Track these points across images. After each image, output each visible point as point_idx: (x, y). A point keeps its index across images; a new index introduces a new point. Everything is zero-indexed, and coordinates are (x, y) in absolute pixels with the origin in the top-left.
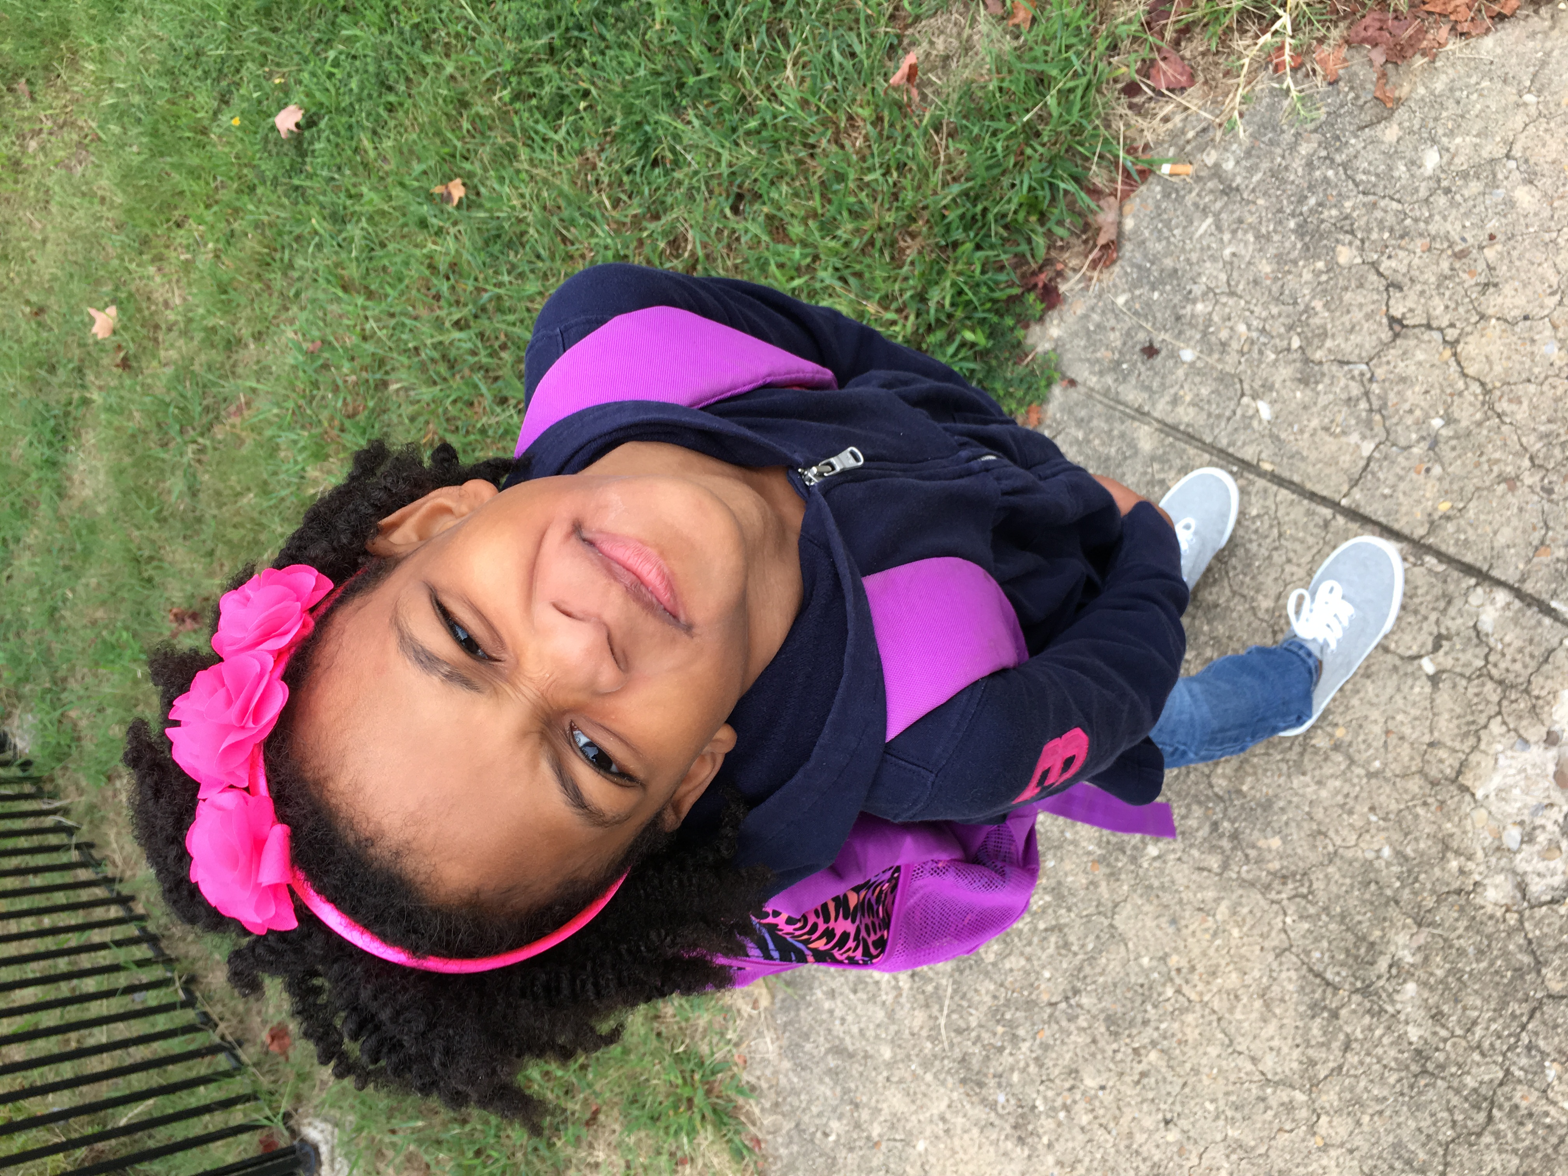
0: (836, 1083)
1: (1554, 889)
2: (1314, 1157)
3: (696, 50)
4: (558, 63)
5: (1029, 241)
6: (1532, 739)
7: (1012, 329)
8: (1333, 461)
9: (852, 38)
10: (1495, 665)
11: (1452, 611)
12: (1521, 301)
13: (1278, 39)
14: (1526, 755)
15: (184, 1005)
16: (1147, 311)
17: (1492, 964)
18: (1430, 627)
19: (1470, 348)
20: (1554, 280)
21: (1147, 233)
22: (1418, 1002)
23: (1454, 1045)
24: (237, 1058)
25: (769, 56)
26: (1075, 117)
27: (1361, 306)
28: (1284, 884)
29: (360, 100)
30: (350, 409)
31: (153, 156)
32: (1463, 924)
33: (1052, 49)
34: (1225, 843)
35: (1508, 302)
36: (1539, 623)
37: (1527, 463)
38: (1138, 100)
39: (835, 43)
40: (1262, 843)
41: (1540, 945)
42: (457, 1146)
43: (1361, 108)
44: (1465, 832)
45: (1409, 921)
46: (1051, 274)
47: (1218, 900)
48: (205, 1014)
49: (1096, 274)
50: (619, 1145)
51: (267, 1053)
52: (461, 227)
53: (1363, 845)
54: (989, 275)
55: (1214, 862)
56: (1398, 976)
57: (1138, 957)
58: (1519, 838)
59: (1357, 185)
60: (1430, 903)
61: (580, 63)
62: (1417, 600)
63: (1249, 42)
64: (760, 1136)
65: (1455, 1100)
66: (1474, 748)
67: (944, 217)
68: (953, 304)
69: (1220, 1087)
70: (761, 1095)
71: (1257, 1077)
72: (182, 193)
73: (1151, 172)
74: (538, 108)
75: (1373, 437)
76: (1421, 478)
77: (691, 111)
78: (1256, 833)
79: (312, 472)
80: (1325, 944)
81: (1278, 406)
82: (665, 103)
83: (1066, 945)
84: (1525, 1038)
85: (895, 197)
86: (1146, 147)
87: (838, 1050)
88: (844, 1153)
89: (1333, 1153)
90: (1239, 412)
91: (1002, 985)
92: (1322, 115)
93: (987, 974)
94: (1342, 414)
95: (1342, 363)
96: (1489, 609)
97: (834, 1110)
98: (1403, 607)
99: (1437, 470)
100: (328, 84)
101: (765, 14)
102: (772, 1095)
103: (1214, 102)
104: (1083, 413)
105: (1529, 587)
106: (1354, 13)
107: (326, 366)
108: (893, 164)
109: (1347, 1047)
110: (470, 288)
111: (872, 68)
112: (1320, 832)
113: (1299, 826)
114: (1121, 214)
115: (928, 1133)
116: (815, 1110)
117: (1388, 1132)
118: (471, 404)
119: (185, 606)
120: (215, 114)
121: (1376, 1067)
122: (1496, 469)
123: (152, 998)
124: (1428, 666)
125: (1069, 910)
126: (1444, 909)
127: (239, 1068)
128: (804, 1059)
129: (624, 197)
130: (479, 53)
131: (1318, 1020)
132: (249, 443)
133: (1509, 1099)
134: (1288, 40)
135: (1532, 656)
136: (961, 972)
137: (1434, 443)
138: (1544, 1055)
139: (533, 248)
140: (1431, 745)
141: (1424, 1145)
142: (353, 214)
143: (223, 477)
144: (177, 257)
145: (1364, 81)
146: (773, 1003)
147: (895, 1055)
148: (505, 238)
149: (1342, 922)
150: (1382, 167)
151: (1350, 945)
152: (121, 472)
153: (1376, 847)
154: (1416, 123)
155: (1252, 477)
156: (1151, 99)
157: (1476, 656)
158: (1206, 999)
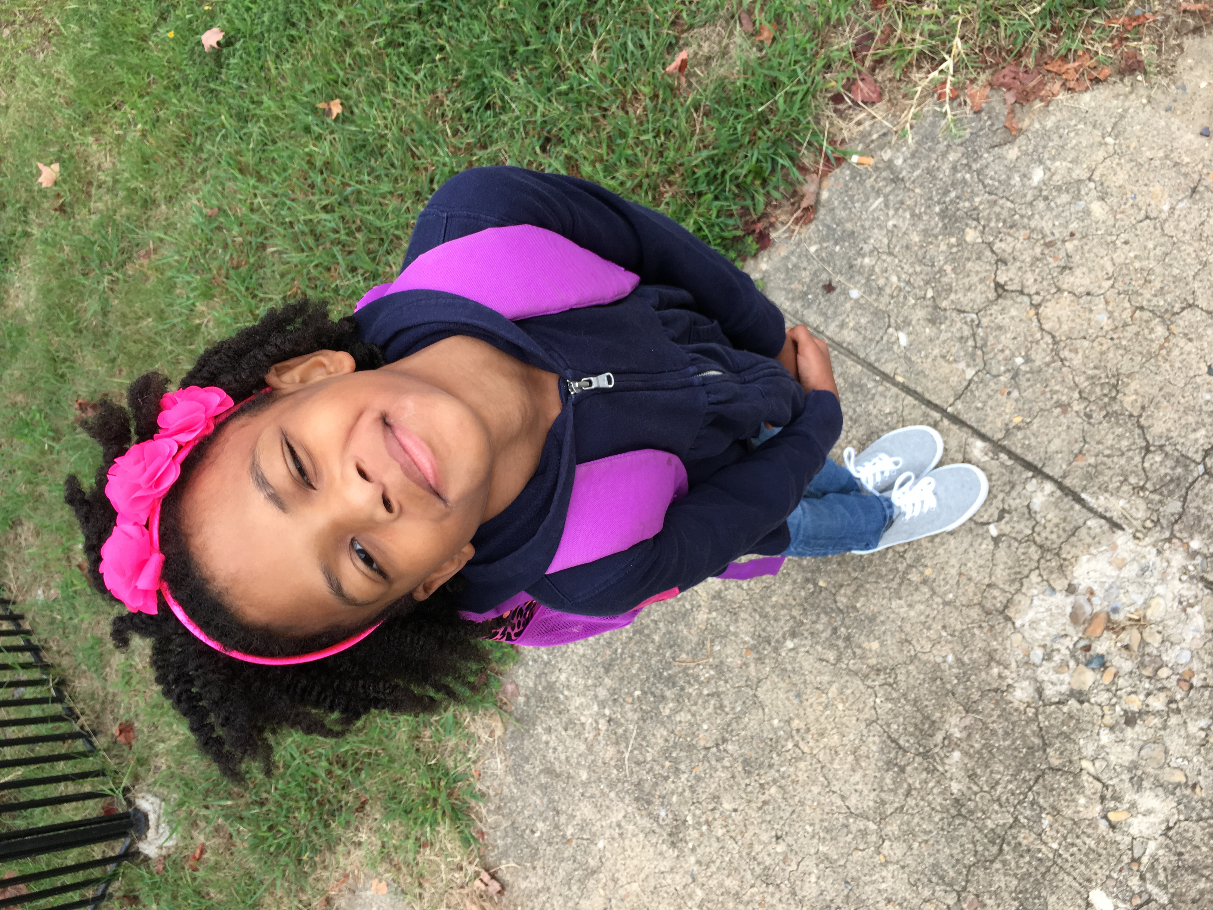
0: (544, 795)
1: (1061, 694)
2: (877, 870)
3: (528, 27)
4: (423, 23)
5: (753, 198)
6: (1058, 588)
8: (945, 380)
9: (643, 34)
10: (1039, 534)
11: (1014, 494)
12: (1086, 281)
13: (943, 76)
14: (1053, 599)
15: (55, 700)
16: (830, 259)
17: (1014, 742)
18: (998, 503)
19: (1047, 311)
20: (1110, 269)
21: (836, 203)
22: (960, 765)
23: (982, 797)
24: (91, 743)
25: (581, 39)
26: (795, 113)
27: (977, 272)
28: (878, 675)
29: (269, 31)
30: (235, 262)
31: (102, 53)
32: (997, 713)
33: (784, 62)
34: (841, 643)
35: (1078, 282)
36: (1072, 508)
37: (1076, 395)
38: (841, 107)
39: (630, 36)
40: (866, 645)
41: (1048, 732)
42: (255, 821)
43: (994, 133)
44: (1005, 649)
45: (960, 708)
46: (766, 224)
47: (830, 683)
48: (70, 710)
49: (797, 228)
50: (379, 829)
51: (115, 742)
52: (336, 136)
53: (935, 652)
54: (722, 219)
55: (831, 656)
56: (948, 746)
57: (771, 718)
58: (1041, 656)
59: (985, 187)
60: (976, 696)
61: (440, 25)
63: (922, 75)
64: (484, 830)
65: (978, 836)
66: (1018, 591)
67: (694, 173)
69: (817, 816)
70: (489, 800)
71: (844, 810)
72: (122, 83)
73: (844, 159)
74: (405, 54)
75: (975, 366)
76: (1004, 399)
77: (519, 72)
78: (863, 637)
79: (200, 307)
80: (901, 719)
81: (912, 337)
82: (500, 64)
83: (722, 707)
84: (1030, 796)
85: (661, 154)
87: (549, 771)
88: (545, 845)
89: (891, 868)
90: (885, 338)
91: (672, 732)
92: (967, 133)
93: (663, 723)
94: (955, 348)
95: (960, 311)
97: (541, 815)
99: (1015, 394)
100: (246, 16)
101: (581, 8)
102: (497, 801)
103: (894, 115)
105: (1068, 482)
106: (998, 64)
107: (219, 228)
108: (662, 130)
109: (908, 794)
110: (338, 182)
111: (655, 58)
113: (893, 635)
114: (820, 187)
115: (607, 835)
116: (527, 813)
117: (930, 855)
118: (328, 269)
119: (88, 399)
120: (155, 26)
121: (927, 809)
122: (1055, 397)
123: (28, 693)
124: (993, 530)
125: (726, 682)
126: (985, 702)
127: (93, 751)
128: (523, 776)
129: (462, 129)
130: (364, 7)
131: (891, 773)
132: (153, 279)
133: (1015, 838)
134: (950, 78)
135: (1064, 530)
136: (644, 721)
137: (1016, 374)
138: (1042, 809)
139: (389, 159)
140: (989, 586)
141: (953, 866)
142: (253, 116)
143: (130, 303)
144: (111, 131)
145: (998, 114)
146: (505, 734)
147: (590, 777)
148: (369, 149)
149: (914, 705)
150: (1004, 177)
151: (919, 722)
152: (50, 291)
153: (944, 654)
154: (1031, 149)
155: (888, 385)
156: (850, 107)
157: (1027, 527)
158: (815, 752)
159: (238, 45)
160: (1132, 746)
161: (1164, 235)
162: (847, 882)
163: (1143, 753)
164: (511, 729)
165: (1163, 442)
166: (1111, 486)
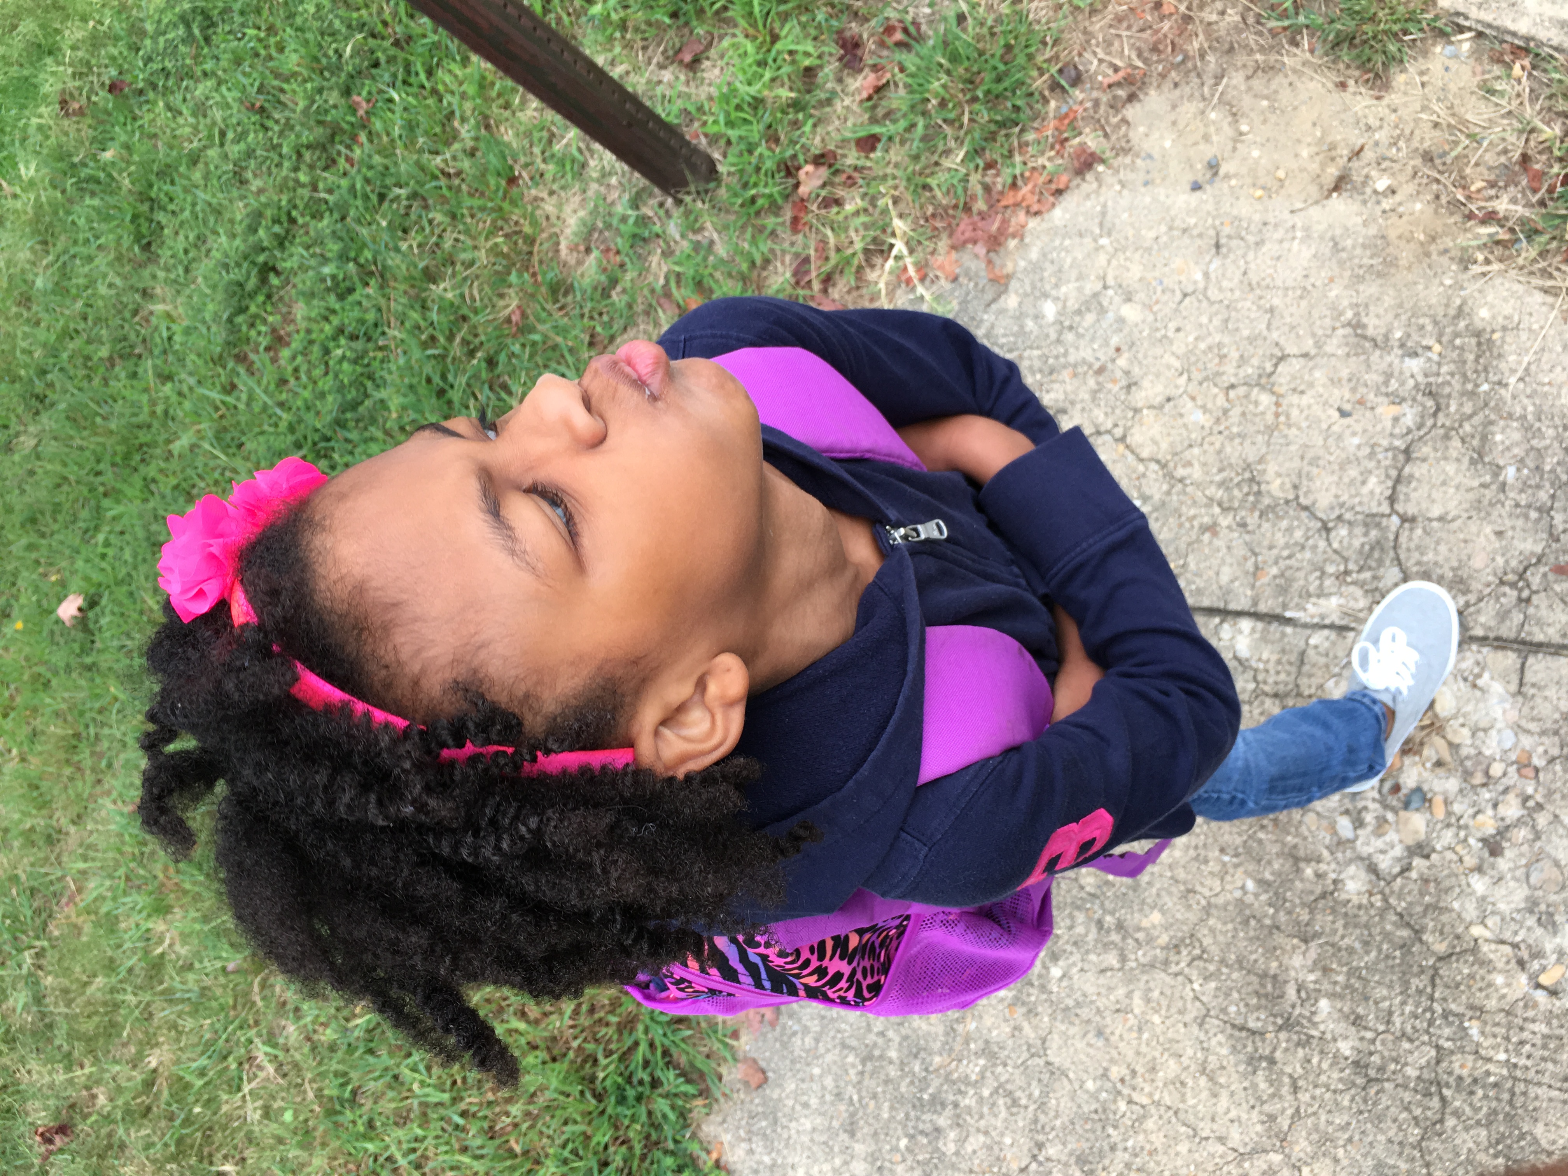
1: (1399, 860)
12: (1159, 388)
13: (900, 261)
17: (1380, 951)
19: (1136, 437)
20: (1177, 364)
22: (1335, 1015)
23: (1383, 1043)
28: (1179, 953)
32: (1340, 924)
34: (1115, 937)
35: (1150, 393)
36: (1283, 635)
37: (1217, 510)
40: (1145, 923)
41: (1411, 915)
43: (983, 291)
44: (1305, 839)
45: (1296, 941)
47: (1129, 995)
53: (1228, 887)
55: (1112, 959)
56: (1308, 998)
57: (1082, 1083)
58: (1351, 826)
60: (1305, 917)
63: (878, 271)
65: (1407, 1096)
71: (1231, 1156)
78: (1137, 916)
79: (157, 928)
80: (1235, 995)
83: (1015, 1102)
84: (1436, 1006)
93: (954, 1167)
96: (1240, 638)
100: (104, 565)
105: (1262, 608)
106: (950, 225)
112: (1189, 891)
113: (1170, 894)
117: (1365, 1156)
119: (51, 1122)
121: (1328, 1096)
125: (1005, 1065)
126: (1319, 917)
131: (1260, 1073)
132: (87, 928)
133: (1450, 1074)
134: (908, 260)
135: (1290, 663)
138: (1460, 1017)
141: (1400, 1154)
143: (67, 972)
145: (976, 271)
149: (1241, 968)
151: (1257, 987)
153: (1239, 884)
154: (1028, 289)
158: (1156, 1097)
159: (104, 601)
160: (1514, 878)
161: (1212, 303)
163: (1533, 880)
165: (1337, 512)
166: (1312, 589)
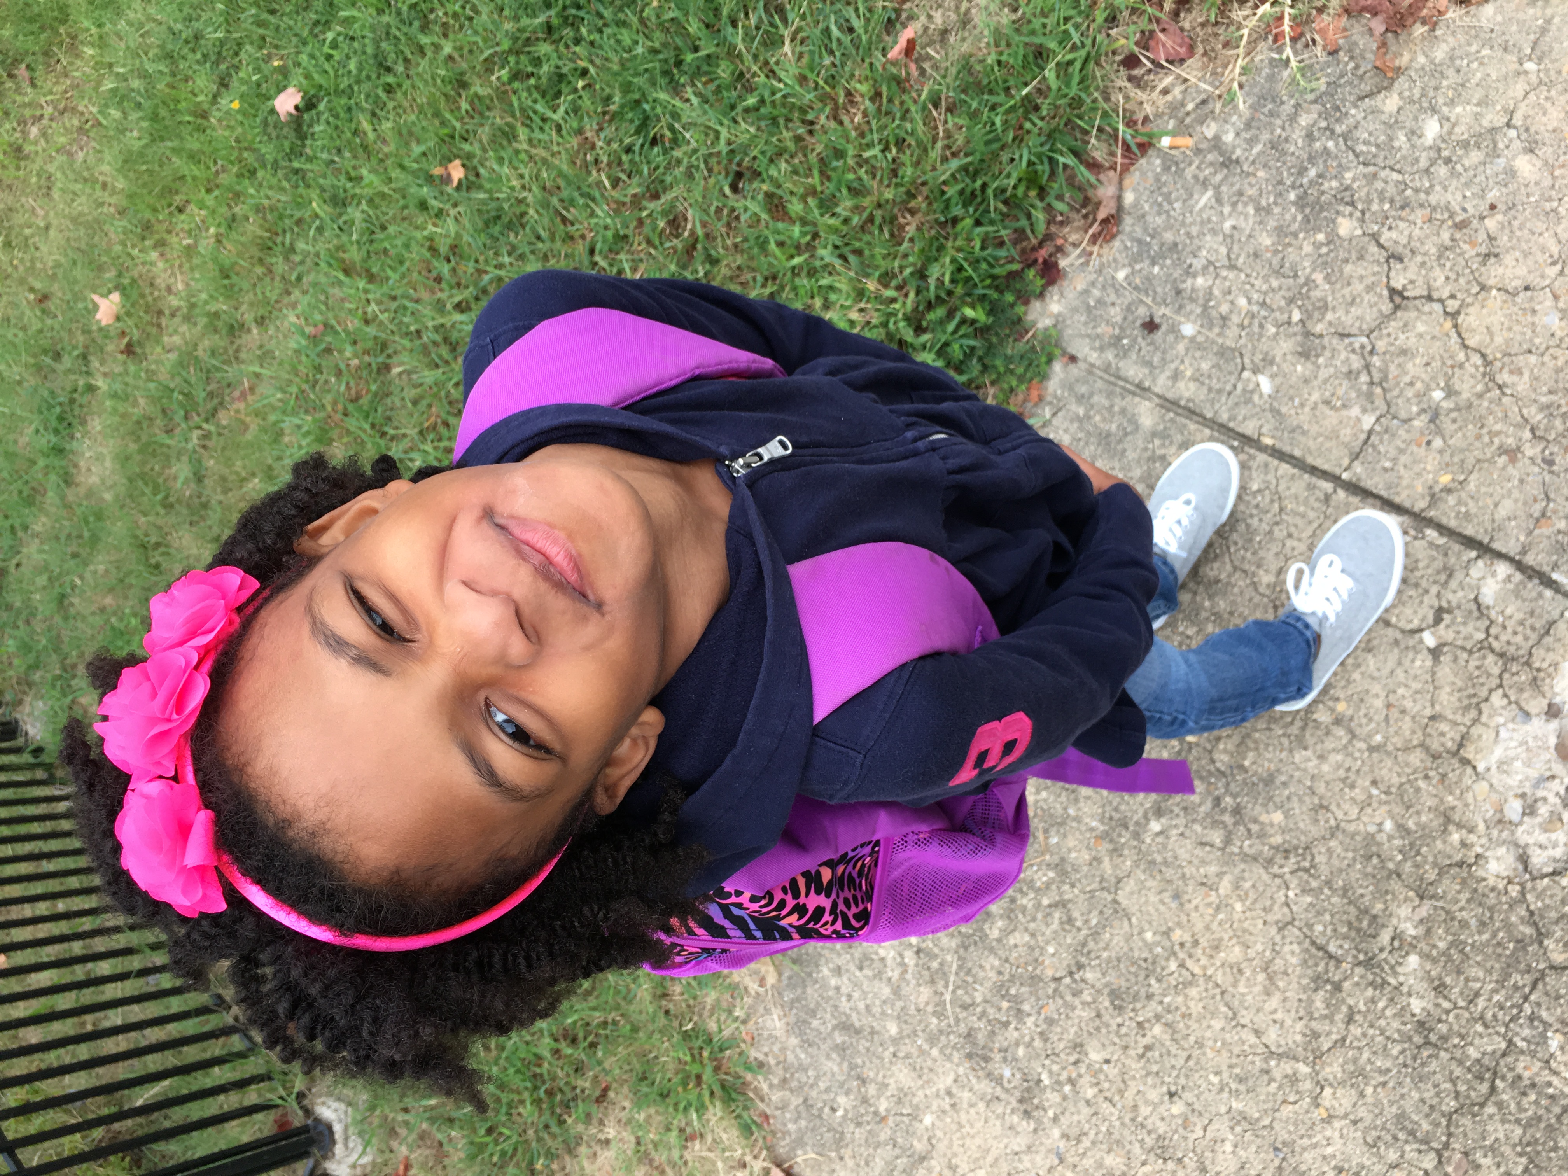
0: (843, 1058)
1: (1555, 860)
2: (1318, 1128)
3: (694, 27)
4: (556, 42)
5: (1029, 216)
6: (1534, 711)
7: (1012, 306)
8: (1334, 435)
9: (850, 12)
10: (1497, 638)
11: (1453, 584)
12: (1522, 271)
13: (1277, 9)
14: (1528, 728)
16: (1147, 286)
17: (1494, 935)
18: (1430, 600)
20: (1555, 250)
21: (1147, 207)
22: (1420, 974)
23: (1457, 1017)
25: (767, 32)
26: (1074, 91)
27: (1361, 278)
28: (1287, 858)
29: (358, 82)
30: (353, 393)
31: (153, 141)
32: (1464, 896)
33: (1051, 21)
34: (1227, 818)
35: (1509, 273)
36: (1540, 595)
37: (1528, 435)
38: (1137, 72)
39: (833, 18)
40: (1264, 818)
41: (1542, 917)
42: (468, 1124)
43: (1361, 78)
44: (1467, 805)
45: (1411, 894)
46: (1051, 249)
47: (1220, 875)
48: (219, 997)
49: (1096, 249)
50: (629, 1122)
52: (460, 209)
53: (1364, 819)
54: (989, 251)
55: (1217, 838)
56: (1400, 948)
57: (1142, 931)
58: (1520, 811)
59: (1357, 156)
60: (1432, 875)
61: (577, 41)
62: (1418, 574)
63: (1248, 12)
64: (769, 1112)
65: (1458, 1071)
66: (1475, 721)
67: (943, 193)
68: (952, 281)
69: (1223, 1060)
70: (770, 1071)
71: (1261, 1049)
72: (183, 177)
73: (1150, 145)
74: (537, 87)
75: (1374, 410)
76: (1422, 451)
77: (689, 89)
78: (1258, 808)
80: (1327, 917)
81: (1278, 380)
82: (663, 81)
83: (1070, 921)
84: (1528, 1009)
85: (894, 173)
86: (1146, 119)
87: (845, 1027)
88: (852, 1127)
89: (1337, 1124)
90: (1240, 387)
91: (1007, 960)
92: (1322, 85)
93: (992, 950)
94: (1343, 388)
95: (1343, 336)
96: (1490, 581)
97: (842, 1085)
98: (1404, 581)
99: (1438, 443)
100: (327, 66)
102: (780, 1071)
103: (1214, 73)
104: (1083, 389)
105: (1530, 560)
107: (328, 350)
108: (892, 140)
109: (1350, 1020)
110: (471, 270)
111: (870, 42)
112: (1322, 807)
113: (1301, 801)
114: (1121, 188)
115: (934, 1107)
116: (822, 1085)
117: (1391, 1103)
120: (215, 97)
121: (1380, 1039)
122: (1496, 441)
123: (166, 980)
124: (1429, 639)
125: (1073, 886)
126: (1446, 882)
127: (253, 1048)
128: (811, 1035)
129: (624, 177)
130: (476, 33)
131: (1321, 993)
132: (253, 428)
133: (1512, 1069)
134: (1288, 10)
135: (1533, 629)
136: (966, 948)
137: (1435, 415)
138: (1547, 1025)
139: (533, 229)
140: (1432, 718)
141: (1427, 1116)
142: (353, 196)
143: (228, 463)
144: (179, 242)
145: (1363, 50)
146: (779, 980)
147: (901, 1031)
148: (505, 219)
149: (1344, 896)
150: (1383, 138)
151: (1353, 919)
152: (127, 458)
153: (1378, 820)
154: (1417, 92)
155: (1252, 451)
156: (1150, 71)
157: (1477, 629)
158: (1209, 972)
159: (322, 106)
162: (1276, 1149)
164: (787, 974)
